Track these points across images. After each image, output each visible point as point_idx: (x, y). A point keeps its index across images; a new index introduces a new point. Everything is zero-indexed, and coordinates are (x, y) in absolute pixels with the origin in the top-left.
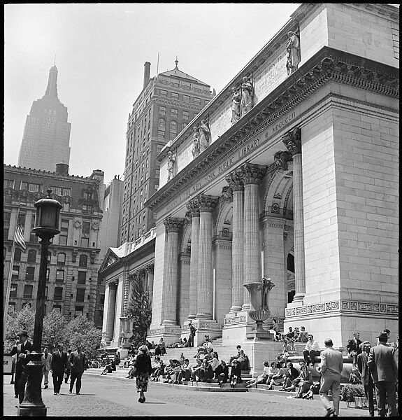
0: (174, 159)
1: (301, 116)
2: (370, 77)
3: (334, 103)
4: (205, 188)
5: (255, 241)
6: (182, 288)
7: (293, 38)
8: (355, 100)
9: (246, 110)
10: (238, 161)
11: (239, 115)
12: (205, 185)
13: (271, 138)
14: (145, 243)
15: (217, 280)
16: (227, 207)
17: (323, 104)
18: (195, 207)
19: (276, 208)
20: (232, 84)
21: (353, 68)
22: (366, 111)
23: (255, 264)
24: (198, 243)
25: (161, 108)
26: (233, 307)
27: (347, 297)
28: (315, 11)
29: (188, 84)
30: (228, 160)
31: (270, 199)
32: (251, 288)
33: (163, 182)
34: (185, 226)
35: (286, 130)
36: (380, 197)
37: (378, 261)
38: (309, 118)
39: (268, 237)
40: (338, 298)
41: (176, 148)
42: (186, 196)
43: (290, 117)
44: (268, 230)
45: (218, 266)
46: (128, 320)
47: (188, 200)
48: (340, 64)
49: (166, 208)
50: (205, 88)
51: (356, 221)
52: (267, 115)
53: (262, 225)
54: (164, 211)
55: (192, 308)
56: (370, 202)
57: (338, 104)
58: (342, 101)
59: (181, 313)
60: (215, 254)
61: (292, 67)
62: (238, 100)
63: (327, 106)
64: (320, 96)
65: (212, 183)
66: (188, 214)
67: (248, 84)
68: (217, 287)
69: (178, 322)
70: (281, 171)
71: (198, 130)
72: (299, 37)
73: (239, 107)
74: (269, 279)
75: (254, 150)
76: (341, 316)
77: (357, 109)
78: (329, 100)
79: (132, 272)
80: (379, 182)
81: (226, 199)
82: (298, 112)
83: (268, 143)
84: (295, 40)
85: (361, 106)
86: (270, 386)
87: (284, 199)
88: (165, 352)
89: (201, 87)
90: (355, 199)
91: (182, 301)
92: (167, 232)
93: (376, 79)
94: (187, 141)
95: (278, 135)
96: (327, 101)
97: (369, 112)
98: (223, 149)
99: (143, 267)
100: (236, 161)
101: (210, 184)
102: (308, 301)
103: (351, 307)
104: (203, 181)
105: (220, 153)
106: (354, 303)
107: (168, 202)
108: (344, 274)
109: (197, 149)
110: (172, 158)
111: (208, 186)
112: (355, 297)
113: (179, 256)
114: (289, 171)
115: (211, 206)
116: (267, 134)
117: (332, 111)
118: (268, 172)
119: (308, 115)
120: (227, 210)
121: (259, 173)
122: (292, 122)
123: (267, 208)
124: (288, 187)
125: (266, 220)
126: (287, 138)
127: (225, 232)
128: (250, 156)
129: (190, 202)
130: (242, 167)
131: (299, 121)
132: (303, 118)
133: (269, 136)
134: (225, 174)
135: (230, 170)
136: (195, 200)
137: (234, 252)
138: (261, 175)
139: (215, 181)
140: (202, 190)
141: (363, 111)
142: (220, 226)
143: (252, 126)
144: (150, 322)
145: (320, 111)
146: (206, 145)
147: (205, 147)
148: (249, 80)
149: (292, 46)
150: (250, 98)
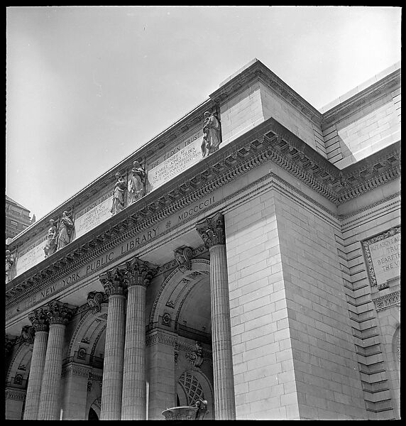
0: (12, 260)
1: (225, 200)
3: (274, 185)
4: (61, 293)
5: (140, 360)
7: (212, 118)
9: (136, 197)
10: (120, 257)
11: (123, 205)
12: (63, 289)
13: (176, 227)
16: (90, 319)
17: (260, 185)
18: (41, 318)
19: (167, 319)
20: (115, 170)
21: (295, 151)
22: (303, 203)
24: (44, 367)
28: (243, 91)
30: (104, 257)
31: (160, 308)
34: (16, 347)
35: (201, 217)
37: (331, 383)
38: (238, 202)
39: (156, 356)
41: (17, 247)
42: (28, 304)
43: (206, 202)
44: (156, 347)
47: (30, 310)
48: (282, 143)
50: (25, 213)
52: (173, 199)
53: (148, 341)
57: (278, 188)
58: (281, 185)
61: (210, 148)
63: (266, 187)
65: (75, 285)
67: (140, 169)
70: (182, 270)
71: (55, 225)
72: (219, 118)
73: (123, 195)
74: (206, 402)
75: (150, 241)
77: (295, 198)
78: (269, 180)
80: (322, 285)
82: (218, 196)
83: (170, 234)
84: (215, 120)
85: (298, 195)
87: (177, 309)
89: (21, 211)
90: (303, 301)
94: (36, 238)
95: (188, 224)
96: (265, 182)
97: (305, 205)
98: (100, 242)
100: (117, 258)
101: (71, 287)
104: (60, 284)
105: (93, 247)
108: (301, 398)
109: (53, 245)
110: (10, 258)
111: (67, 290)
114: (192, 272)
115: (66, 317)
116: (169, 224)
117: (273, 193)
118: (160, 273)
119: (236, 198)
120: (88, 324)
121: (149, 274)
122: (211, 208)
123: (156, 319)
124: (184, 294)
125: (155, 333)
126: (203, 225)
127: (82, 353)
128: (141, 250)
129: (35, 311)
130: (128, 264)
131: (222, 206)
132: (228, 202)
133: (172, 225)
134: (96, 274)
135: (106, 269)
136: (44, 308)
137: (106, 376)
138: (150, 276)
139: (79, 283)
140: (57, 295)
141: (300, 201)
142: (76, 344)
143: (140, 218)
145: (254, 194)
146: (67, 240)
147: (66, 243)
148: (141, 165)
149: (211, 126)
150: (142, 184)
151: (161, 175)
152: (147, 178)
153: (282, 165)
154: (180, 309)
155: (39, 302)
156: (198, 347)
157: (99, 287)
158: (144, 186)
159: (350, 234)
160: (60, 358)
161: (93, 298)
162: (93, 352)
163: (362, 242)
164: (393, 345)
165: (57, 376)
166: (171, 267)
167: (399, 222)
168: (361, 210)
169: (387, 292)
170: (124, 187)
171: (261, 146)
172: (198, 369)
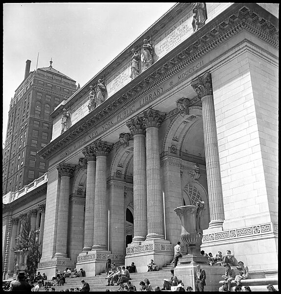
0: (68, 115)
1: (211, 62)
3: (249, 49)
4: (102, 135)
5: (157, 177)
6: (73, 225)
9: (147, 65)
10: (139, 109)
12: (103, 132)
14: (38, 186)
17: (237, 49)
18: (90, 152)
19: (174, 149)
20: (131, 47)
24: (95, 183)
25: (38, 94)
29: (60, 79)
30: (128, 109)
31: (169, 142)
33: (57, 131)
34: (76, 172)
35: (194, 76)
38: (221, 63)
39: (168, 174)
42: (81, 144)
43: (197, 64)
44: (168, 167)
46: (23, 254)
47: (83, 147)
48: (253, 15)
49: (59, 156)
50: (72, 82)
53: (162, 164)
54: (57, 158)
57: (251, 50)
58: (253, 47)
61: (198, 24)
63: (241, 51)
64: (231, 44)
65: (111, 129)
66: (81, 160)
67: (148, 45)
68: (112, 222)
69: (68, 255)
70: (183, 115)
71: (93, 89)
73: (138, 65)
75: (158, 97)
77: (263, 57)
78: (244, 45)
81: (122, 144)
82: (206, 60)
83: (172, 90)
87: (180, 142)
88: (64, 282)
91: (72, 236)
92: (60, 176)
94: (82, 99)
95: (186, 81)
96: (241, 47)
99: (35, 207)
101: (108, 131)
104: (100, 130)
105: (121, 103)
107: (62, 150)
109: (94, 103)
110: (66, 114)
111: (105, 133)
113: (71, 197)
114: (190, 116)
115: (106, 151)
116: (172, 82)
117: (247, 54)
118: (167, 118)
119: (219, 60)
120: (121, 154)
121: (160, 119)
122: (201, 69)
123: (166, 149)
124: (185, 132)
125: (167, 158)
126: (196, 82)
127: (118, 173)
128: (153, 102)
129: (86, 148)
130: (145, 113)
131: (209, 67)
132: (213, 64)
133: (174, 84)
134: (124, 121)
135: (130, 117)
136: (92, 146)
138: (160, 120)
139: (113, 128)
140: (99, 137)
142: (114, 168)
143: (151, 80)
144: (40, 256)
145: (233, 56)
146: (103, 99)
148: (149, 42)
149: (198, 7)
150: (151, 55)
151: (164, 48)
153: (253, 33)
154: (182, 142)
155: (88, 142)
156: (196, 167)
157: (126, 130)
158: (153, 57)
160: (104, 177)
161: (123, 137)
162: (126, 173)
165: (104, 189)
166: (175, 113)
170: (138, 59)
171: (237, 19)
172: (196, 181)
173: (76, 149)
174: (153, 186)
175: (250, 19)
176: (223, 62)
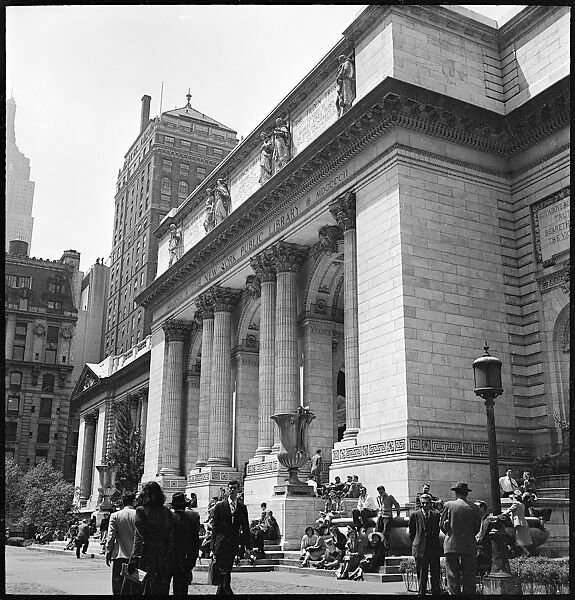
0: (178, 235)
1: (355, 175)
2: (451, 122)
3: (400, 158)
4: (221, 277)
5: (290, 353)
6: (189, 423)
7: (345, 64)
8: (430, 154)
9: (280, 165)
10: (268, 239)
12: (222, 274)
13: (314, 206)
14: (138, 357)
15: (239, 410)
16: (253, 305)
17: (386, 158)
18: (207, 305)
19: (321, 306)
20: (260, 128)
21: (428, 109)
22: (445, 171)
23: (290, 387)
25: (165, 162)
26: (260, 448)
27: (416, 432)
28: (376, 26)
29: (205, 129)
30: (255, 237)
31: (313, 294)
32: (281, 420)
33: (163, 267)
34: (193, 332)
35: (335, 195)
36: (464, 291)
37: (462, 382)
38: (367, 179)
39: (310, 348)
40: (404, 434)
41: (182, 219)
42: (194, 288)
43: (340, 176)
44: (309, 338)
45: (240, 388)
46: (108, 470)
47: (197, 295)
48: (410, 103)
49: (166, 306)
50: (230, 135)
51: (430, 326)
52: (309, 173)
53: (300, 330)
54: (163, 310)
55: (202, 450)
56: (450, 298)
57: (406, 159)
58: (412, 155)
59: (188, 458)
60: (236, 373)
61: (344, 106)
62: (269, 150)
63: (391, 161)
64: (381, 147)
65: (232, 270)
66: (197, 315)
67: (284, 129)
68: (238, 421)
69: (182, 472)
70: (328, 253)
71: (213, 194)
72: (354, 63)
73: (270, 161)
74: (307, 408)
75: (291, 223)
76: (408, 459)
77: (433, 167)
78: (394, 152)
79: (118, 399)
80: (463, 270)
81: (251, 294)
82: (352, 169)
83: (308, 214)
84: (349, 67)
85: (438, 162)
86: (304, 562)
87: (333, 294)
89: (224, 134)
90: (429, 294)
91: (188, 440)
92: (167, 341)
93: (459, 126)
94: (197, 209)
95: (324, 203)
96: (391, 155)
97: (449, 172)
98: (248, 221)
99: (132, 392)
100: (266, 238)
101: (230, 271)
102: (363, 439)
103: (422, 446)
104: (219, 270)
105: (243, 227)
106: (427, 441)
107: (169, 297)
108: (413, 400)
109: (211, 220)
110: (175, 233)
111: (226, 275)
112: (428, 433)
113: (185, 375)
114: (339, 254)
115: (230, 303)
116: (309, 200)
117: (399, 168)
118: (310, 254)
119: (365, 174)
120: (252, 310)
122: (343, 184)
126: (335, 206)
127: (250, 340)
129: (201, 297)
130: (274, 248)
131: (353, 182)
132: (358, 178)
133: (311, 203)
134: (247, 259)
135: (256, 252)
136: (207, 295)
137: (262, 369)
139: (236, 266)
140: (218, 280)
141: (441, 169)
142: (243, 332)
143: (288, 189)
144: (142, 472)
145: (382, 168)
146: (224, 215)
147: (222, 217)
148: (284, 123)
149: (344, 76)
150: (286, 148)
152: (291, 139)
155: (203, 287)
158: (289, 149)
159: (518, 196)
161: (252, 283)
163: (531, 206)
164: (555, 333)
167: (567, 182)
168: (532, 166)
169: (551, 270)
173: (188, 298)
174: (283, 369)
175: (406, 109)
176: (370, 177)
